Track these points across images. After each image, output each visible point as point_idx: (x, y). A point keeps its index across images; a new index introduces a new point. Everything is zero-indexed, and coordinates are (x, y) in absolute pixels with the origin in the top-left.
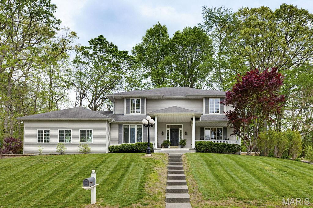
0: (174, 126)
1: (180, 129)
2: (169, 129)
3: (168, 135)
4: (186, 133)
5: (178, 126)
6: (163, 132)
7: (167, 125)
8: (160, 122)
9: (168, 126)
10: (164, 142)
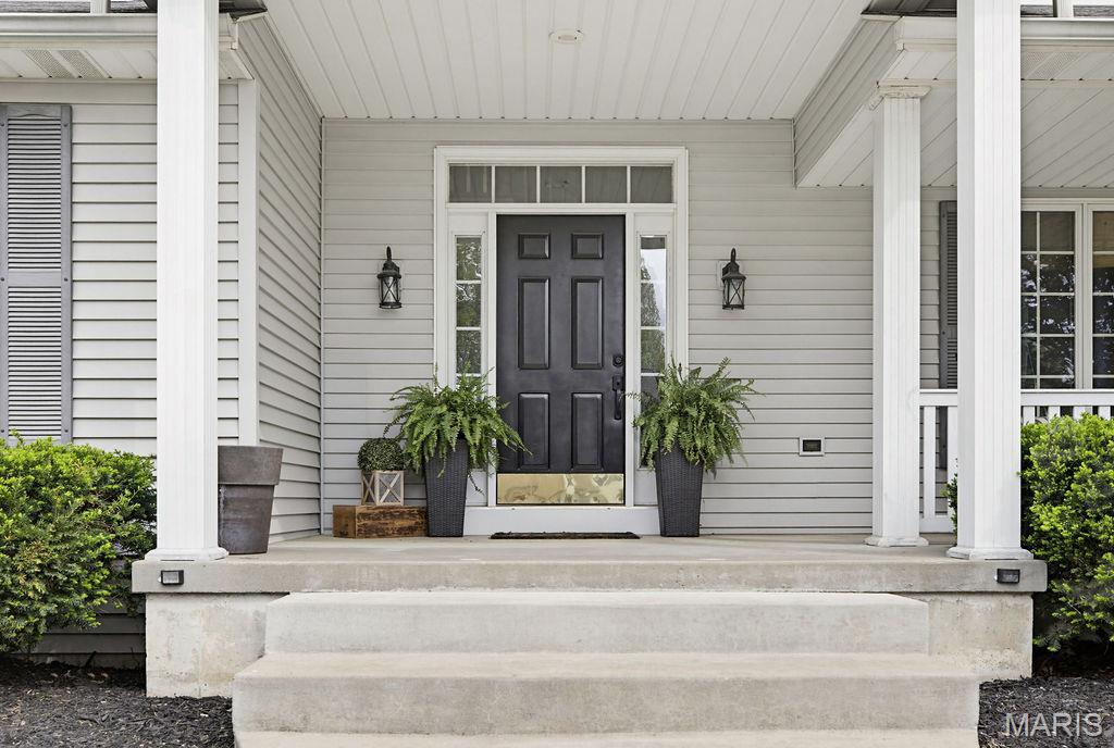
0: (561, 180)
1: (641, 218)
2: (480, 220)
3: (467, 311)
4: (732, 273)
5: (606, 180)
6: (389, 272)
7: (456, 171)
8: (335, 120)
9: (467, 183)
10: (404, 411)
